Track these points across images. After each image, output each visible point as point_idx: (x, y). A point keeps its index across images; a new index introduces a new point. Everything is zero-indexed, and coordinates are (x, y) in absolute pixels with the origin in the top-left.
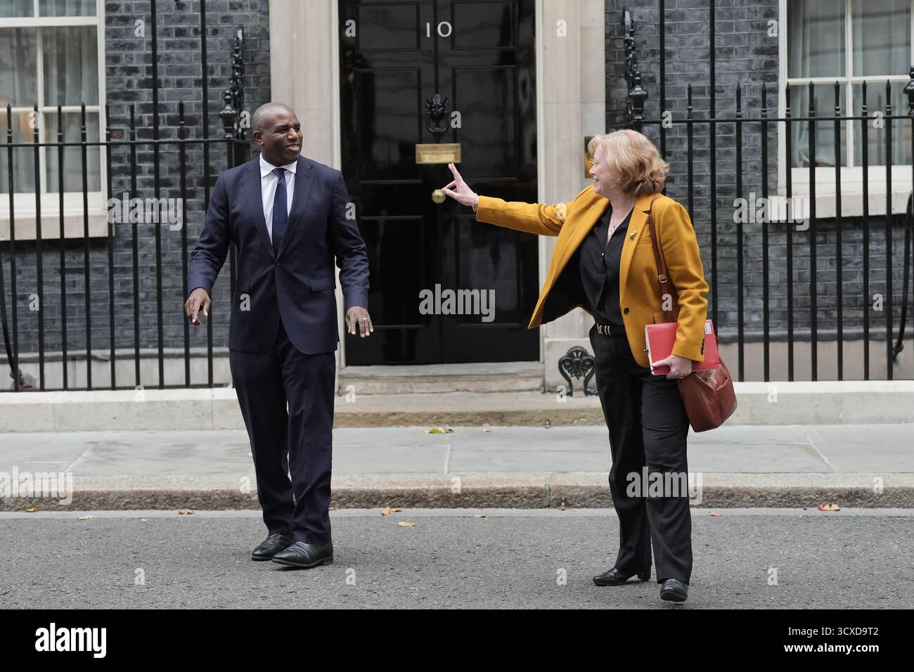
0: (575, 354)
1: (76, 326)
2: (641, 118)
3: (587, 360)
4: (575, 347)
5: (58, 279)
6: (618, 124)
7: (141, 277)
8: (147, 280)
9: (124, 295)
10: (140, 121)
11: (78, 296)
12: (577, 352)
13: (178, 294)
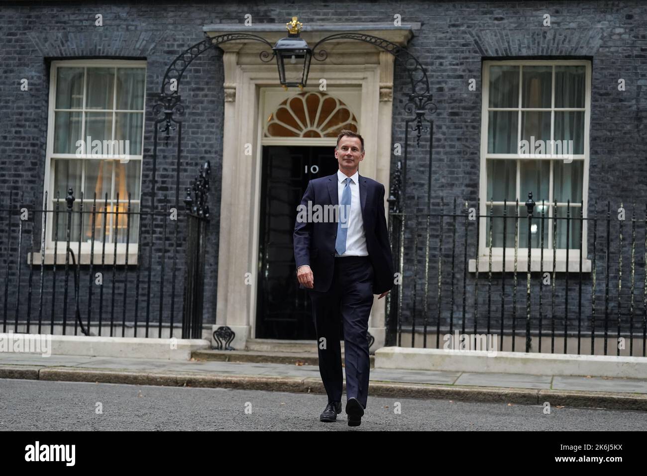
1: (118, 310)
5: (111, 285)
7: (152, 286)
8: (155, 288)
9: (143, 295)
10: (157, 208)
11: (120, 294)
13: (169, 296)
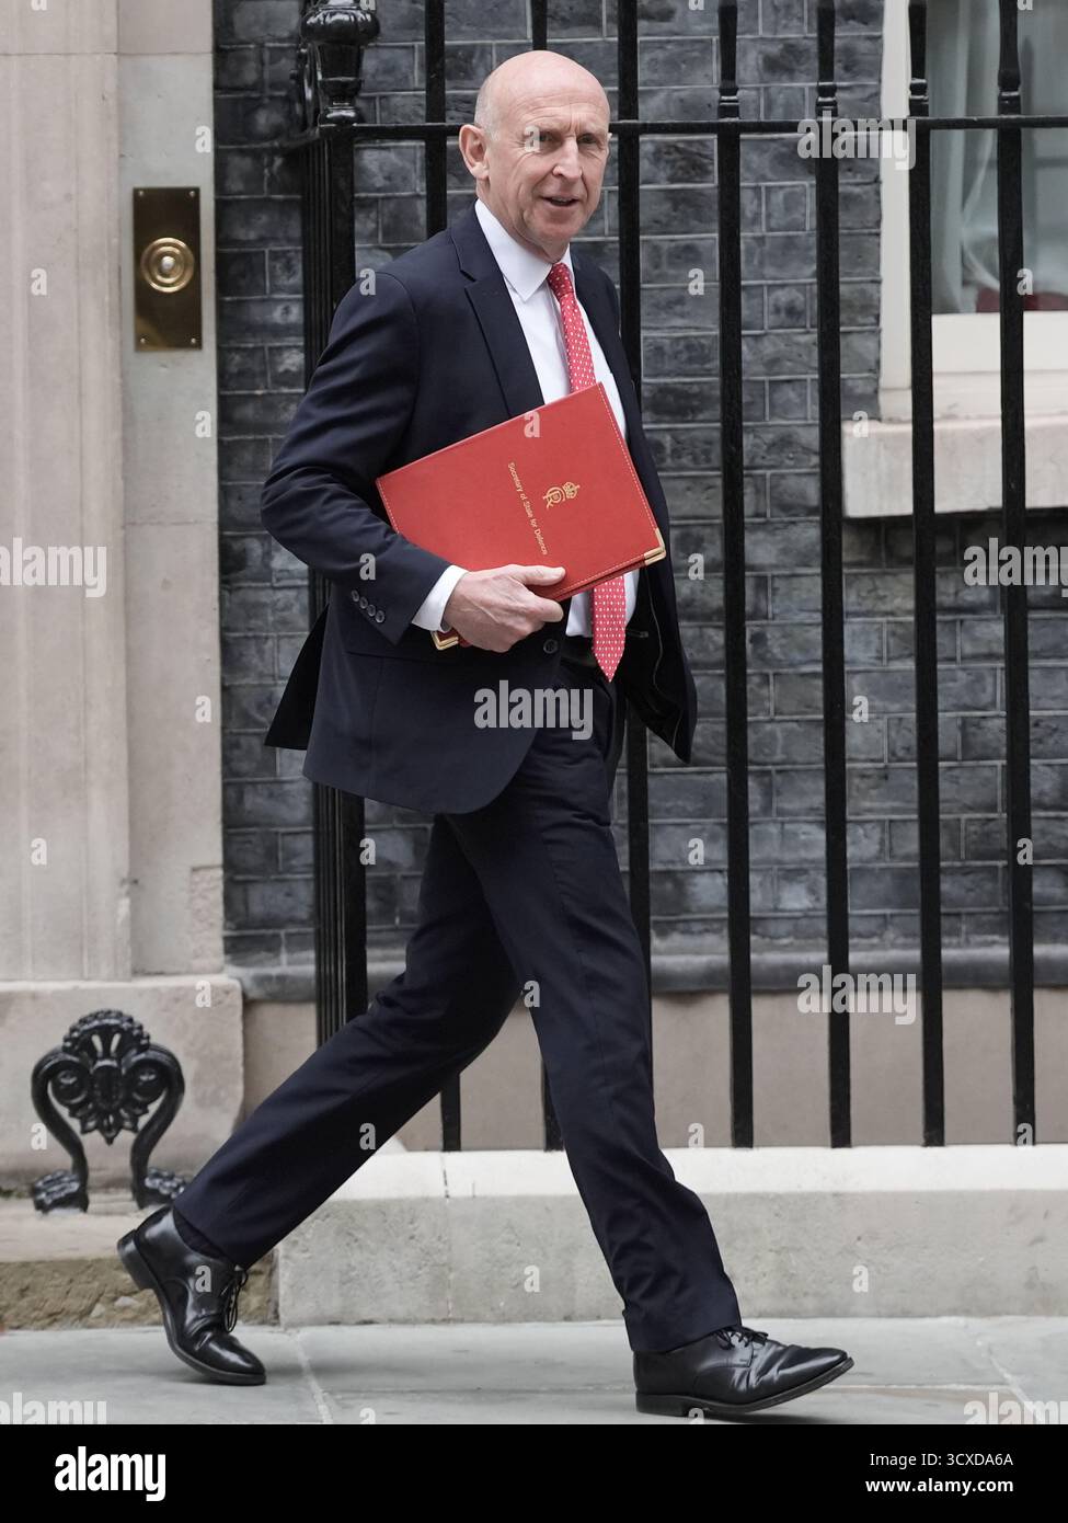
0: (97, 1041)
2: (351, 114)
3: (142, 1065)
4: (95, 1016)
6: (264, 138)
12: (106, 1033)
